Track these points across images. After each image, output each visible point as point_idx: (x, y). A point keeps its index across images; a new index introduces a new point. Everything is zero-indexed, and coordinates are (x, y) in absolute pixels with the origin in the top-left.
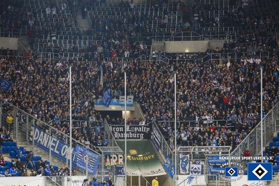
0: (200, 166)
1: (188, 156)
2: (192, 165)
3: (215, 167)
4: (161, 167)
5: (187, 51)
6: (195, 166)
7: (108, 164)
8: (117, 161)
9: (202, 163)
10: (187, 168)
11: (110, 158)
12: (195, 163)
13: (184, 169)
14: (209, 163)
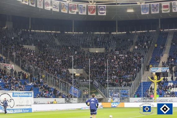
0: (117, 95)
1: (113, 91)
2: (114, 94)
3: (123, 95)
4: (100, 95)
5: (97, 52)
6: (115, 94)
7: (84, 94)
8: (87, 93)
9: (118, 93)
10: (112, 95)
11: (85, 91)
12: (115, 93)
13: (111, 96)
14: (121, 93)
